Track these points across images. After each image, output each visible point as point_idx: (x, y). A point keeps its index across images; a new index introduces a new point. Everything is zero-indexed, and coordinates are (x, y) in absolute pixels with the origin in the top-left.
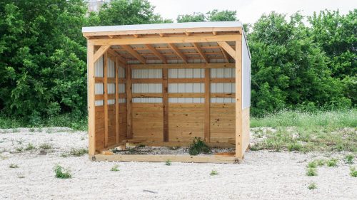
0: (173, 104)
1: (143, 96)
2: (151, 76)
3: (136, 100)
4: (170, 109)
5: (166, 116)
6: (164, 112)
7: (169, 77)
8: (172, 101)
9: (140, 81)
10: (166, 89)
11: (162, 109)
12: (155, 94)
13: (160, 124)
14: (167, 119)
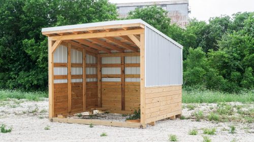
0: (128, 82)
1: (109, 77)
2: (114, 62)
3: (104, 80)
4: (126, 86)
5: (123, 91)
6: (122, 88)
7: (126, 63)
8: (128, 80)
9: (107, 66)
10: (123, 72)
11: (120, 86)
12: (117, 75)
13: (119, 97)
14: (124, 93)
